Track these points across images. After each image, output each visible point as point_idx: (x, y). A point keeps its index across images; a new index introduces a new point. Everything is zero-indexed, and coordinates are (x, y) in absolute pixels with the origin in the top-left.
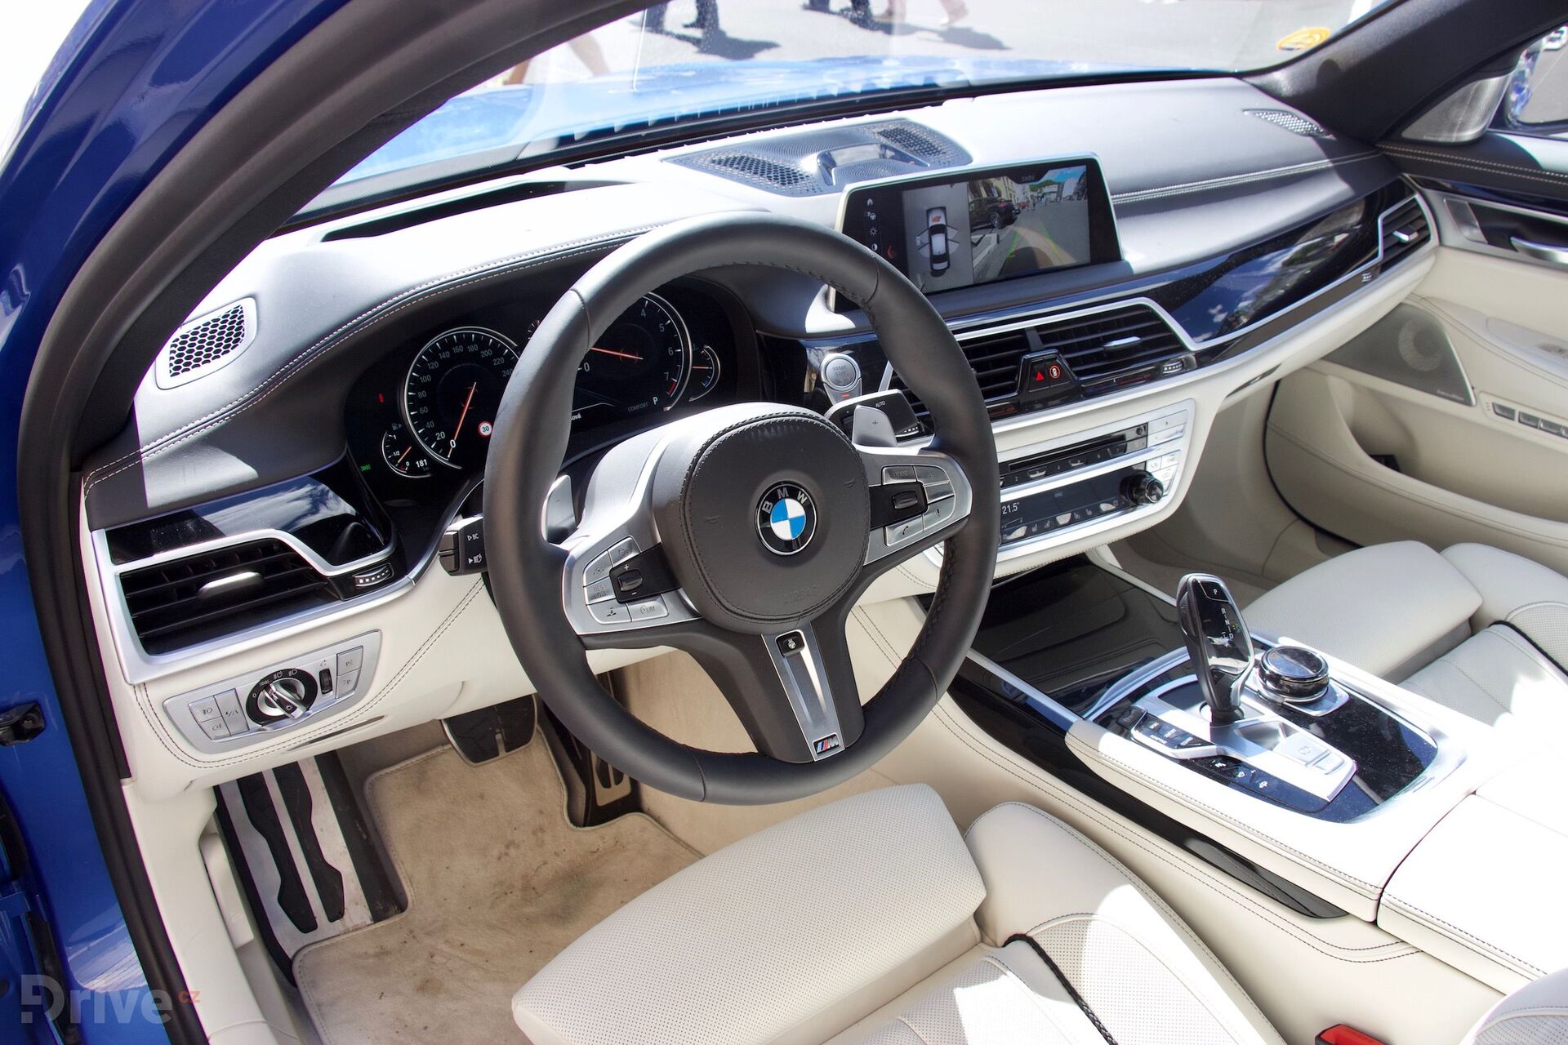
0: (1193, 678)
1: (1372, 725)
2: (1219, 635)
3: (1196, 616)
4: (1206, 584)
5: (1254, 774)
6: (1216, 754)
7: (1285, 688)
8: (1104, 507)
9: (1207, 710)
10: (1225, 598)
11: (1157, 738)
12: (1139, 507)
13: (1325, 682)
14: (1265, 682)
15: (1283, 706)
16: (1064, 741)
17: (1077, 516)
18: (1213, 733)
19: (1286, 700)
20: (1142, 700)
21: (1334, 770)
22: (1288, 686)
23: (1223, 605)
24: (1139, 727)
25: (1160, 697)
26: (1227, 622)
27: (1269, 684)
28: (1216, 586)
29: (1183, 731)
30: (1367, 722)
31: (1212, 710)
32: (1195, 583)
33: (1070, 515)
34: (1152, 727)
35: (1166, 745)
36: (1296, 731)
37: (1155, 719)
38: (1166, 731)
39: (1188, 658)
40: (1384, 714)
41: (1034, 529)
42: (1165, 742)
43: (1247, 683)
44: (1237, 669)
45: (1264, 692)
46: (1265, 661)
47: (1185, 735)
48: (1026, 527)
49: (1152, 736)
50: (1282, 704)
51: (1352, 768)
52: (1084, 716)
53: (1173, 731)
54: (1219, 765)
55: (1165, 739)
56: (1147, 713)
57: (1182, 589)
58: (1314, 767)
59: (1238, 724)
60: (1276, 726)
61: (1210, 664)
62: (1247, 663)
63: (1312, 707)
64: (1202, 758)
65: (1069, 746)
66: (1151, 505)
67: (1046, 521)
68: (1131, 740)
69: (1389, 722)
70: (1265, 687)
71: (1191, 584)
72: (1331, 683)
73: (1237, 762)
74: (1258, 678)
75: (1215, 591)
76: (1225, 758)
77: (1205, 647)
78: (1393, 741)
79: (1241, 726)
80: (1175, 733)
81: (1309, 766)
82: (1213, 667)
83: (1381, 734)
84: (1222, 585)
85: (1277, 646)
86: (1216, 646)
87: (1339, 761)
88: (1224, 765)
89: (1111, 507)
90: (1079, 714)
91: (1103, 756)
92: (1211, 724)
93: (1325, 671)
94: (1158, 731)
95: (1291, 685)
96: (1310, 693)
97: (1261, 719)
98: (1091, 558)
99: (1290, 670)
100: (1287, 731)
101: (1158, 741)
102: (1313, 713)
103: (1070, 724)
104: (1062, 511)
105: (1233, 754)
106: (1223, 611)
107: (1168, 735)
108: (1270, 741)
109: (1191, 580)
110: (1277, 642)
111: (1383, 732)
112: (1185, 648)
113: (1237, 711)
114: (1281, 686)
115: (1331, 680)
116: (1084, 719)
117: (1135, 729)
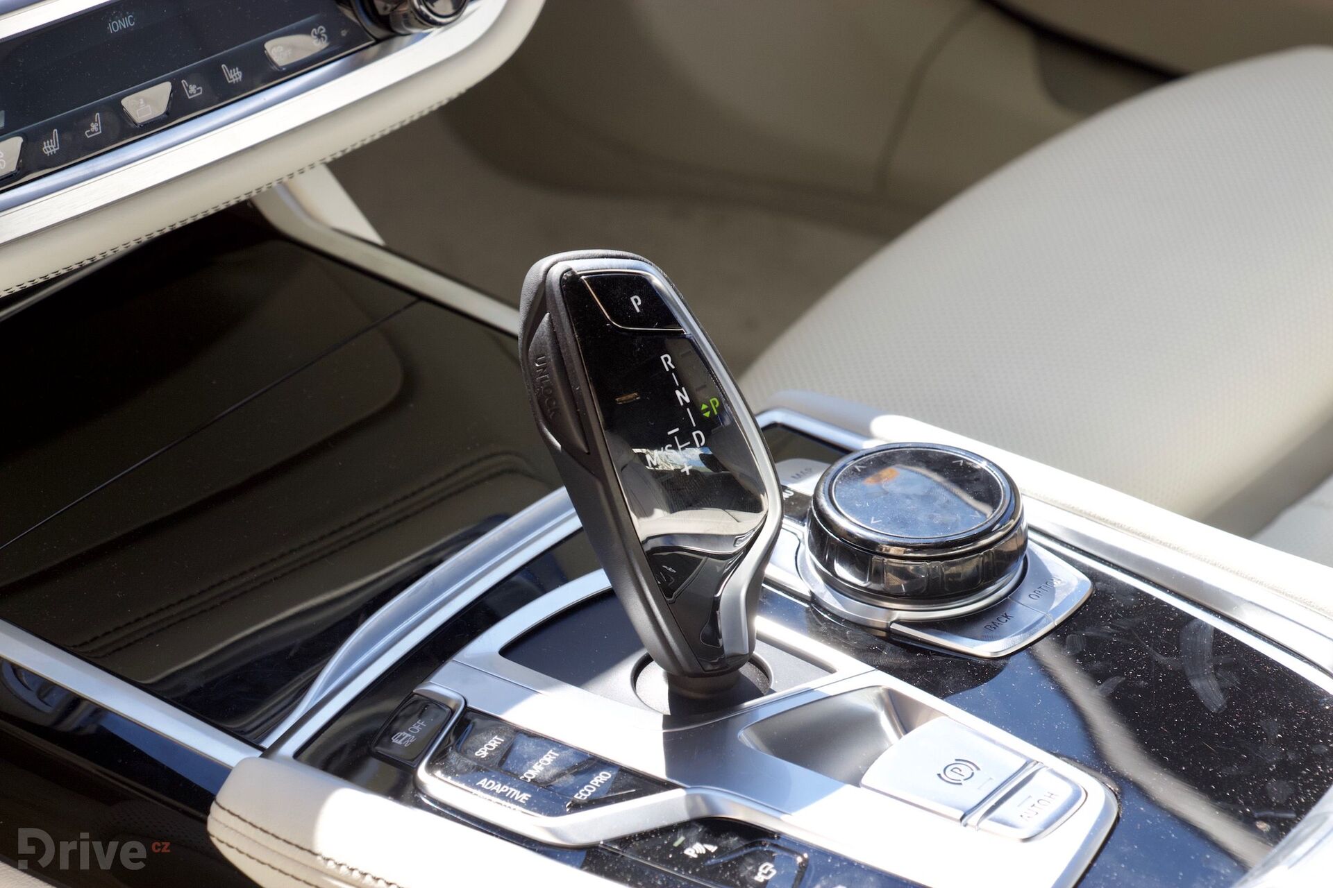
0: (595, 582)
1: (1161, 668)
2: (659, 441)
3: (584, 388)
4: (607, 283)
5: (804, 867)
6: (684, 816)
7: (894, 581)
8: (281, 50)
9: (656, 681)
10: (671, 320)
11: (499, 788)
12: (398, 40)
13: (1012, 546)
14: (829, 566)
15: (891, 637)
16: (207, 835)
17: (192, 91)
18: (673, 746)
19: (898, 615)
20: (449, 668)
21: (1048, 825)
22: (902, 573)
23: (669, 343)
24: (439, 760)
25: (506, 651)
26: (682, 396)
27: (842, 571)
28: (639, 283)
29: (579, 753)
30: (1149, 659)
31: (672, 679)
32: (571, 283)
33: (167, 87)
34: (483, 753)
35: (529, 805)
36: (932, 713)
37: (494, 723)
38: (528, 760)
39: (575, 523)
40: (1203, 626)
41: (50, 147)
42: (525, 796)
43: (770, 571)
44: (734, 539)
45: (829, 598)
46: (824, 502)
47: (591, 764)
48: (18, 141)
49: (484, 782)
50: (888, 630)
51: (1106, 808)
52: (267, 744)
53: (550, 757)
54: (695, 850)
55: (526, 786)
56: (467, 709)
57: (532, 305)
58: (986, 823)
59: (753, 709)
60: (867, 703)
61: (642, 537)
62: (761, 515)
63: (979, 628)
64: (644, 836)
65: (223, 849)
66: (435, 31)
67: (89, 114)
68: (419, 805)
69: (1216, 652)
70: (832, 582)
71: (556, 289)
72: (1036, 545)
73: (753, 835)
74: (809, 557)
75: (636, 302)
76: (715, 827)
77: (620, 484)
78: (1228, 712)
79: (764, 714)
80: (557, 762)
81: (973, 819)
82: (659, 543)
83: (1193, 694)
84: (658, 280)
85: (868, 445)
86: (659, 475)
87: (1066, 792)
88: (713, 848)
89: (310, 44)
90: (250, 738)
91: (331, 864)
92: (668, 721)
93: (1014, 510)
94: (501, 763)
95: (911, 566)
96: (970, 587)
97: (824, 685)
98: (275, 216)
99: (903, 523)
100: (904, 715)
101: (502, 796)
102: (983, 649)
103: (221, 772)
104: (141, 79)
105: (736, 808)
106: (667, 361)
107: (535, 771)
108: (852, 758)
109: (556, 273)
110: (868, 435)
111: (1196, 684)
112: (562, 494)
113: (747, 670)
114: (877, 575)
115: (1031, 534)
116: (267, 753)
117: (431, 767)
